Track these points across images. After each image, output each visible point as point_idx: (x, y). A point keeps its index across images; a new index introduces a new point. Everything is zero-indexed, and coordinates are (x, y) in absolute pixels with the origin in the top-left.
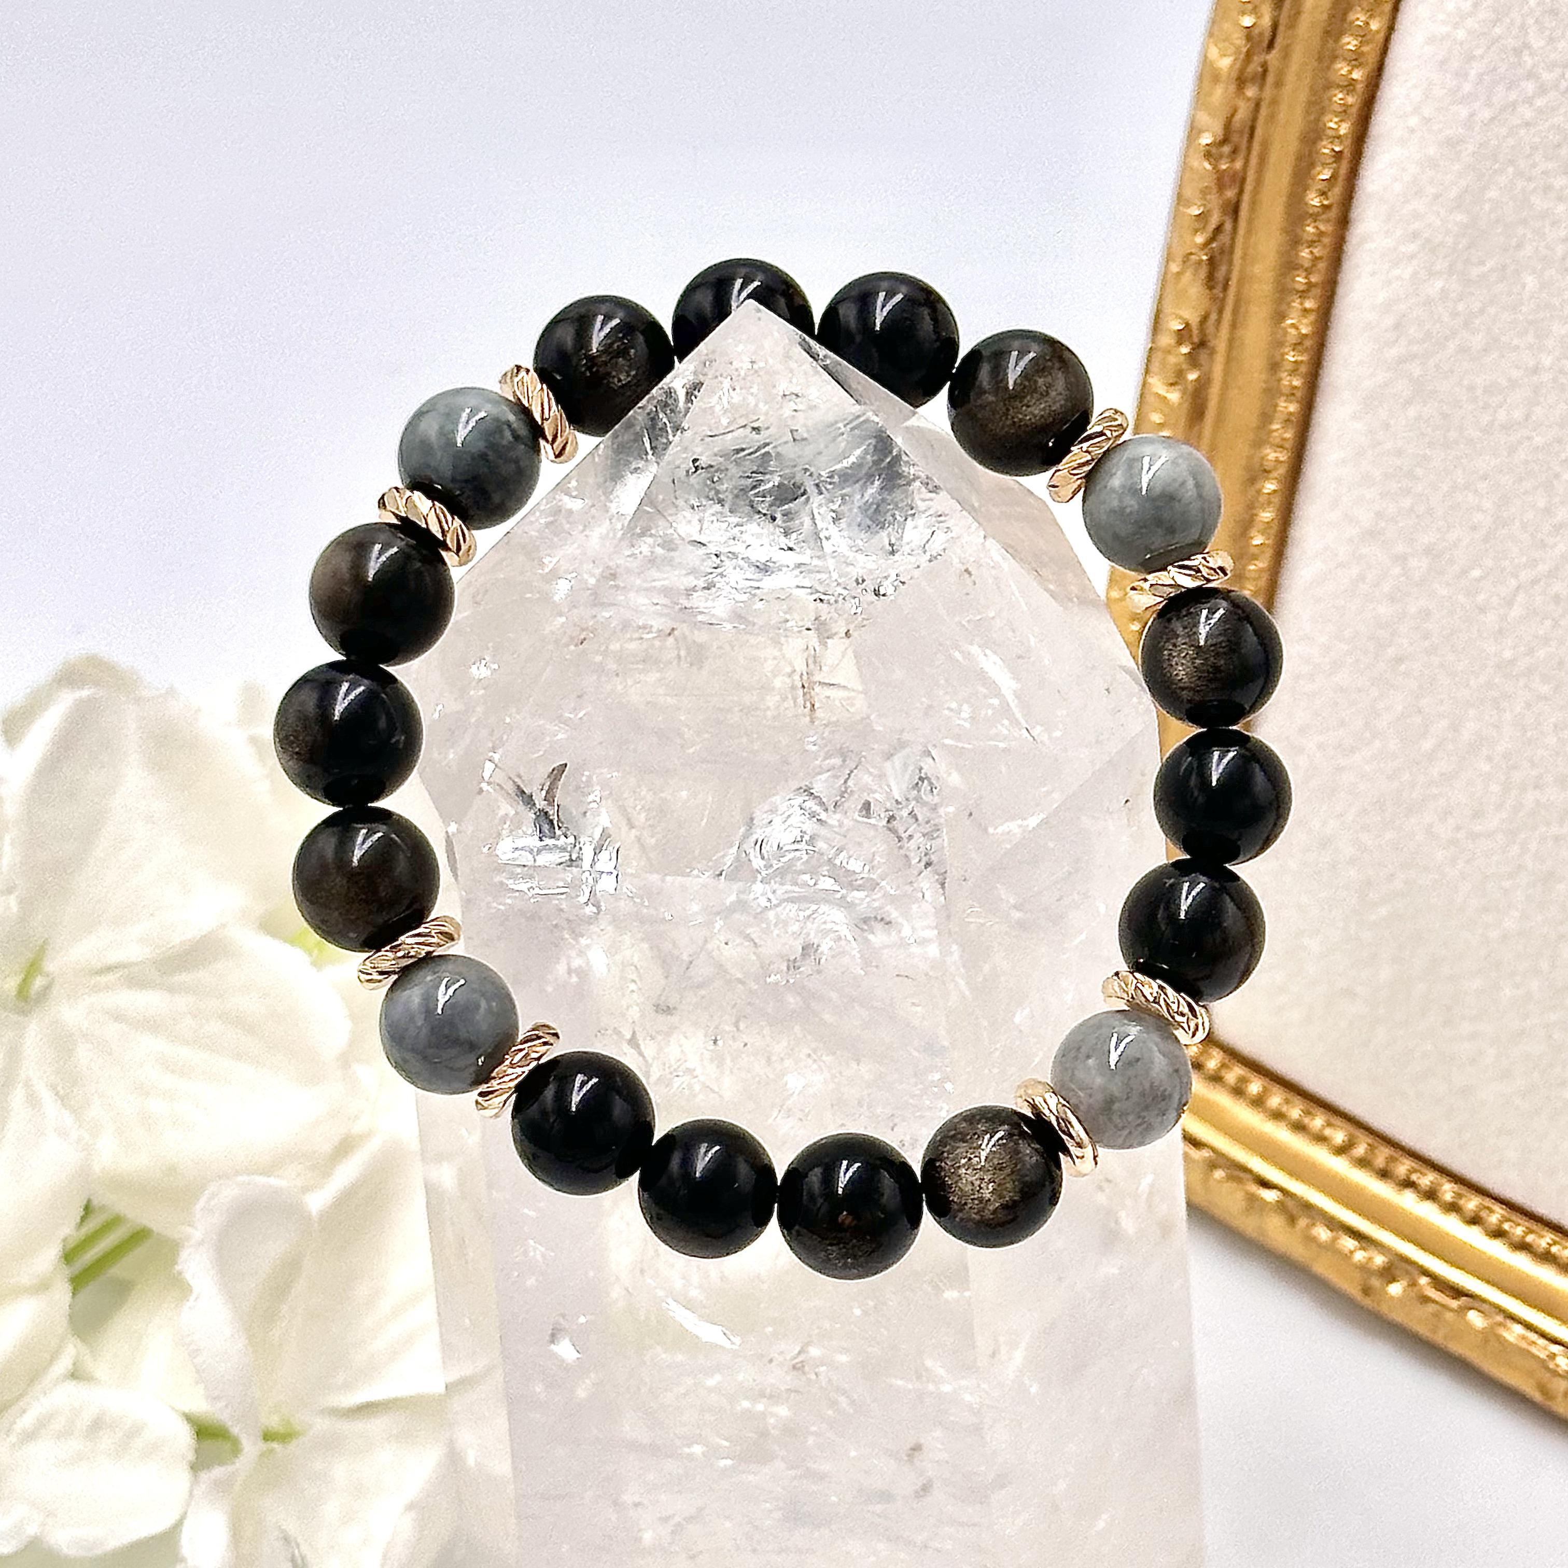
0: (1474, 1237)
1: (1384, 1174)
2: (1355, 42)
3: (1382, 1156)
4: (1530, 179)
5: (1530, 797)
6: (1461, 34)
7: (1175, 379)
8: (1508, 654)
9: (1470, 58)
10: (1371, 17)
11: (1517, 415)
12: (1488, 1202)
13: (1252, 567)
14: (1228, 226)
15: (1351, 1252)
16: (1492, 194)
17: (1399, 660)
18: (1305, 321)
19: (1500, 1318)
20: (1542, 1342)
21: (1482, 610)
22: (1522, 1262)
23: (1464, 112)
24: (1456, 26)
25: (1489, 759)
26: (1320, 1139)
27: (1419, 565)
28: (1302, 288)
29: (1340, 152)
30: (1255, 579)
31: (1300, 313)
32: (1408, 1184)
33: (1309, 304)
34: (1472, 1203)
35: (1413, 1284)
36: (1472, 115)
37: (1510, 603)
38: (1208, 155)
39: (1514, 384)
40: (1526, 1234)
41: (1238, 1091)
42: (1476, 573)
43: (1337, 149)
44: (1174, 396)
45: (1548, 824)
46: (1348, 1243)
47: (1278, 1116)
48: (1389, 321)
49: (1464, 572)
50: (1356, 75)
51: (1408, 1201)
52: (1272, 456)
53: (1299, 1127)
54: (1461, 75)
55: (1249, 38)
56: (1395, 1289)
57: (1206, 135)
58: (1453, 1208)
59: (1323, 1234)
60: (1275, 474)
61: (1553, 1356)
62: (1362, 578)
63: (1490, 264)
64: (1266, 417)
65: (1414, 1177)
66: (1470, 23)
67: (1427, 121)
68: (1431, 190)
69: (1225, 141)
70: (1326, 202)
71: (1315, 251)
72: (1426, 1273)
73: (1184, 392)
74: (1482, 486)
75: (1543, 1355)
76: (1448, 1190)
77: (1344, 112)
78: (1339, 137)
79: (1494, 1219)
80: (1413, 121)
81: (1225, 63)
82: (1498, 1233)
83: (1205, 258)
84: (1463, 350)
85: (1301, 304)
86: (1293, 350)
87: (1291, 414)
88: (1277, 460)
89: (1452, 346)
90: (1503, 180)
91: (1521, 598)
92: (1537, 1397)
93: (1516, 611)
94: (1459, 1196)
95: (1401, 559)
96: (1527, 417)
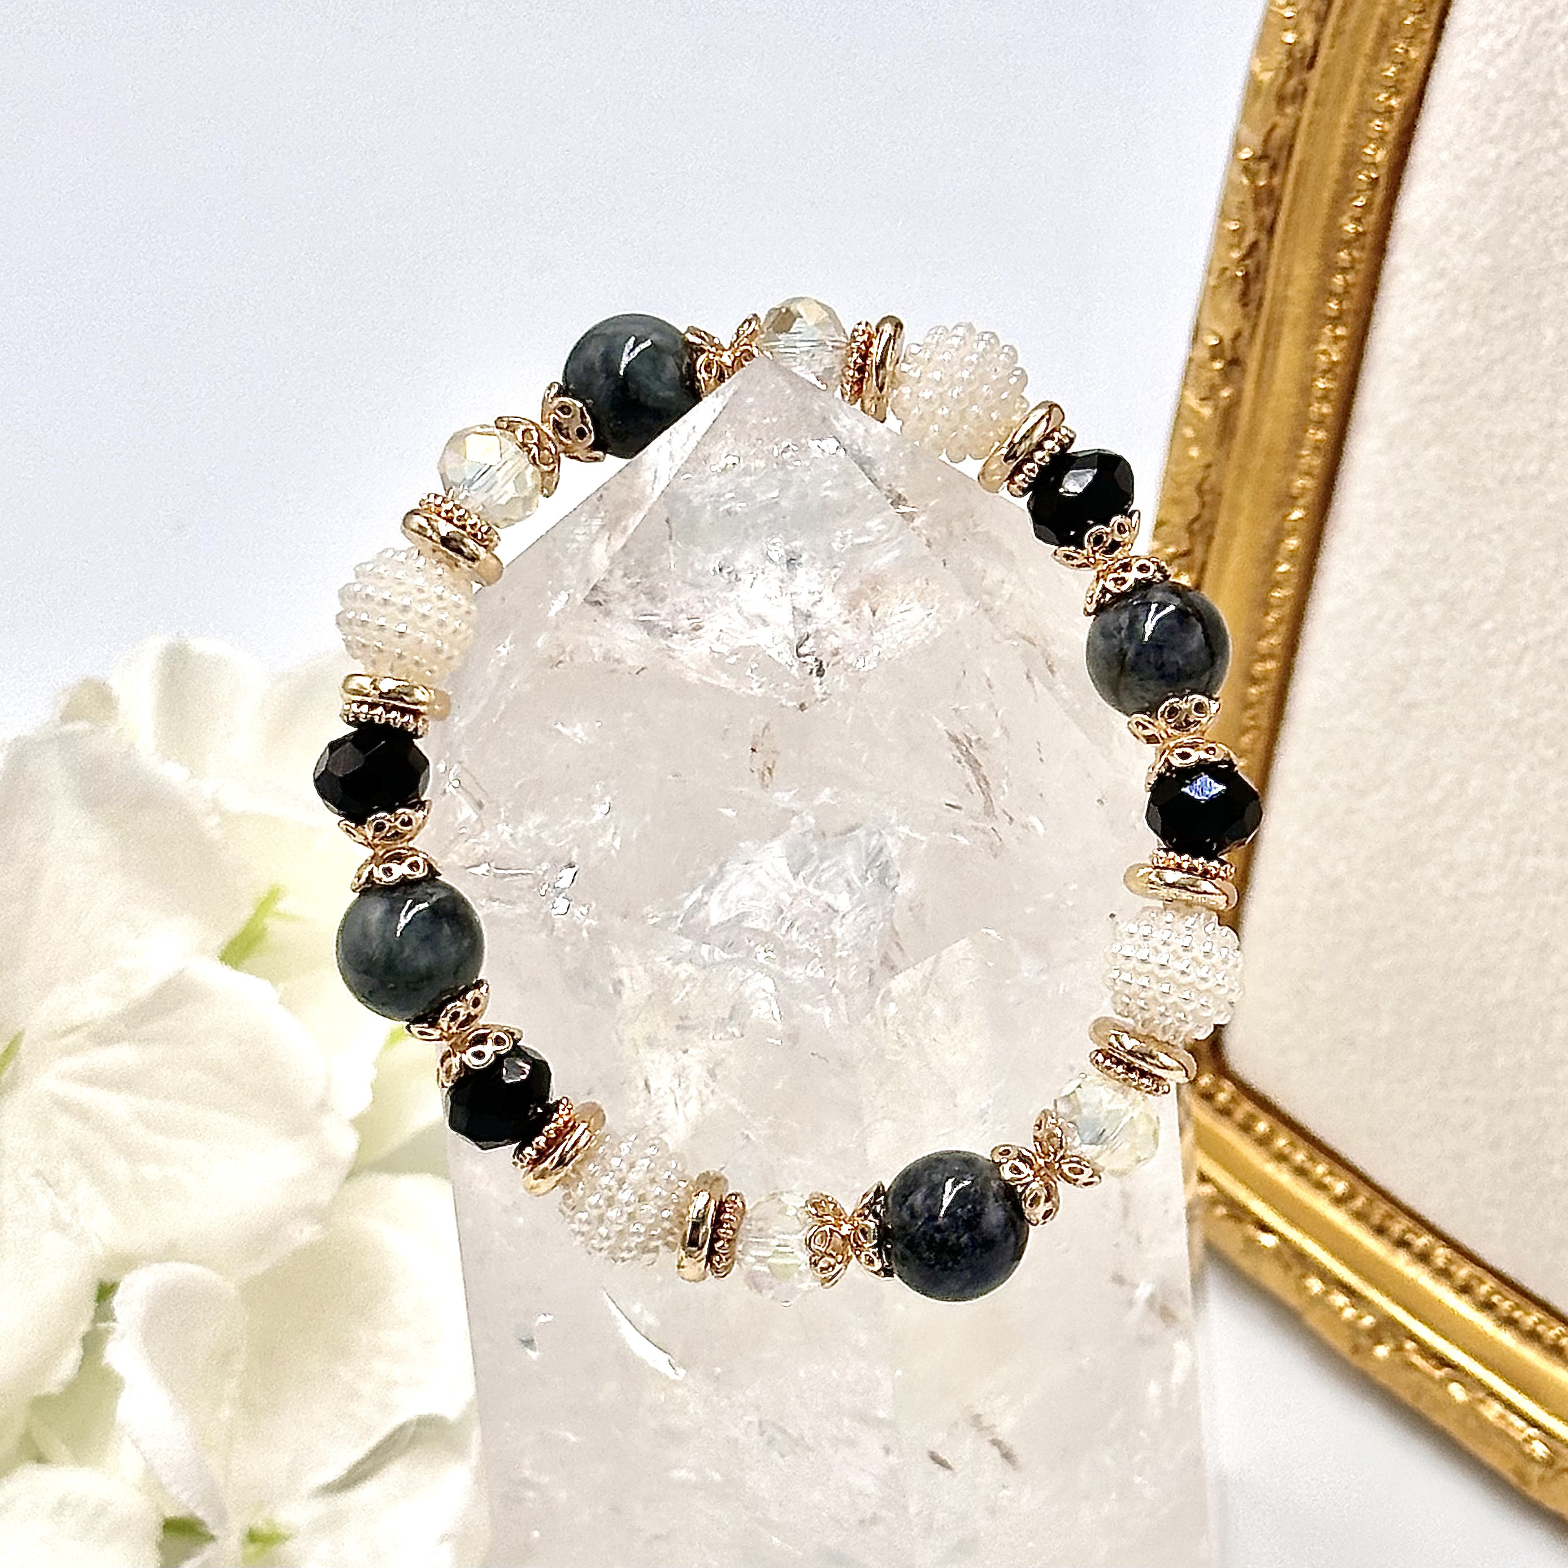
0: (1462, 1307)
1: (1380, 1231)
2: (1393, 69)
3: (1380, 1211)
4: (1552, 230)
5: (1531, 862)
6: (1492, 73)
7: (1208, 394)
8: (1515, 713)
9: (1498, 101)
10: (1410, 44)
11: (1533, 469)
12: (1479, 1272)
13: (1276, 594)
14: (1263, 245)
15: (1341, 1309)
16: (1514, 240)
17: (1410, 706)
18: (1335, 348)
19: (1481, 1395)
20: (1520, 1423)
21: (1492, 664)
22: (1507, 1338)
23: (1492, 153)
24: (1489, 63)
25: (1493, 818)
26: (1320, 1186)
27: (1433, 611)
28: (1333, 314)
29: (1377, 179)
30: (1280, 606)
31: (1331, 340)
32: (1402, 1244)
33: (1340, 331)
34: (1464, 1271)
35: (1399, 1348)
36: (1500, 156)
37: (1519, 662)
38: (1246, 170)
39: (1529, 438)
40: (1513, 1309)
41: (1246, 1128)
42: (1488, 626)
43: (1374, 175)
44: (1207, 411)
45: (1546, 892)
46: (1339, 1299)
47: (1281, 1158)
48: (1415, 359)
49: (1476, 625)
50: (1394, 102)
51: (1401, 1262)
52: (1299, 483)
53: (1300, 1172)
54: (1490, 115)
55: (1290, 55)
56: (1382, 1351)
57: (1247, 150)
58: (1444, 1274)
59: (1315, 1285)
60: (1301, 502)
61: (1529, 1440)
62: (1379, 618)
63: (1510, 312)
64: (1297, 443)
65: (1409, 1237)
66: (1501, 62)
67: (1457, 158)
68: (1457, 229)
69: (1263, 157)
70: (1360, 229)
71: (1348, 277)
72: (1413, 1337)
73: (1216, 408)
74: (1496, 537)
75: (1520, 1437)
76: (1441, 1254)
77: (1381, 140)
78: (1374, 164)
79: (1484, 1289)
80: (1445, 156)
81: (1266, 77)
82: (1487, 1306)
83: (1240, 274)
84: (1482, 396)
85: (1333, 331)
86: (1323, 377)
87: (1321, 441)
88: (1304, 488)
89: (1473, 391)
90: (1526, 227)
91: (1529, 658)
92: (1513, 1479)
93: (1524, 670)
94: (1450, 1261)
95: (1417, 603)
96: (1541, 472)
